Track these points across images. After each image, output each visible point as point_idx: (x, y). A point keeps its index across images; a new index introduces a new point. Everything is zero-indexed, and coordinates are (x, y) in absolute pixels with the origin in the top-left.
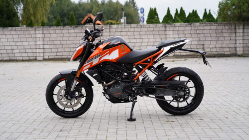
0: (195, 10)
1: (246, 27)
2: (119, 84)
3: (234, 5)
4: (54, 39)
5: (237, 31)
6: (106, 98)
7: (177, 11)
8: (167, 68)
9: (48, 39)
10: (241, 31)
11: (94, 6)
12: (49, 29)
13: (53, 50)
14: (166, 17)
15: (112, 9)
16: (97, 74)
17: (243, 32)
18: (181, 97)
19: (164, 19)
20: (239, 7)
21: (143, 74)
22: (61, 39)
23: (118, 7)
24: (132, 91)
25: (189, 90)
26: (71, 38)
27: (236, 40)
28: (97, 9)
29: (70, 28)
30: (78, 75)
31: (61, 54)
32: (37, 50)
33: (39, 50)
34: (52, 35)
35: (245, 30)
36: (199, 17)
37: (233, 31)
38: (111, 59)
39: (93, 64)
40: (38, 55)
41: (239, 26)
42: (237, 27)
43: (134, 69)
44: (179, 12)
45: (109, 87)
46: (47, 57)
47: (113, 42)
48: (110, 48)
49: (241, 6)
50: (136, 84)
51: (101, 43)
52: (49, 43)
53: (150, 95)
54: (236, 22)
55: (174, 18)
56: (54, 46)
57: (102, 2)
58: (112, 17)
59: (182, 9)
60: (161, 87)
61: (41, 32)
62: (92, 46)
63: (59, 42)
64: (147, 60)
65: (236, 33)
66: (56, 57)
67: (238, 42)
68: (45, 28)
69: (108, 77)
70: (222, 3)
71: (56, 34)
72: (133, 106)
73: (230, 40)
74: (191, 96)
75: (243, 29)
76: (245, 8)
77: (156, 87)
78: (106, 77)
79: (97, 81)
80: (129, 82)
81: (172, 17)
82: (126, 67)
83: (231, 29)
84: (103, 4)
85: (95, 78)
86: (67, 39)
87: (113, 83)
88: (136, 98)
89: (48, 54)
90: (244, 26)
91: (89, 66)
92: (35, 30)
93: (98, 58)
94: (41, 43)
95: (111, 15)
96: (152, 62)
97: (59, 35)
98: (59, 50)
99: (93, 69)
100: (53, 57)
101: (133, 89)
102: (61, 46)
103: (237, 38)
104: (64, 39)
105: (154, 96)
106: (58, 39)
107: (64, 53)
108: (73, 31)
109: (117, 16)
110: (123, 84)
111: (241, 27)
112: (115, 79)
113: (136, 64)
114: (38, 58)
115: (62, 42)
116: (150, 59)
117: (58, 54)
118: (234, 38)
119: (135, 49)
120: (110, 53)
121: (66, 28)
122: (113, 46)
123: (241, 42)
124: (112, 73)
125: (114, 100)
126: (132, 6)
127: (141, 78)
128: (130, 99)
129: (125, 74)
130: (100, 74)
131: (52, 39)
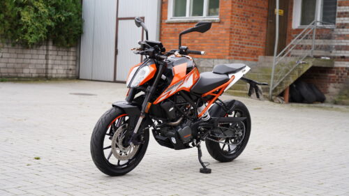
16: (173, 108)
30: (147, 110)
91: (165, 97)
93: (178, 86)
113: (207, 94)
128: (195, 142)
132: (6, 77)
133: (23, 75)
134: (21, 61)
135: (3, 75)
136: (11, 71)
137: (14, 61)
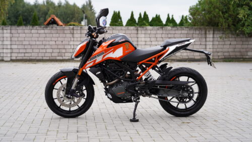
0: (158, 15)
1: (216, 32)
2: (122, 83)
3: (204, 10)
4: (23, 39)
5: (208, 36)
6: (108, 97)
7: (140, 15)
8: (171, 68)
9: (16, 39)
10: (211, 36)
11: (50, 8)
12: (17, 28)
13: (21, 51)
14: (129, 21)
15: (69, 12)
16: (100, 72)
17: (213, 37)
18: (186, 98)
19: (127, 23)
20: (210, 12)
21: (147, 74)
22: (30, 39)
23: (76, 9)
24: (135, 90)
25: (191, 88)
26: (40, 39)
27: (206, 45)
28: (53, 10)
29: (39, 28)
30: (79, 73)
31: (30, 55)
32: (5, 50)
33: (7, 50)
34: (21, 35)
35: (215, 36)
36: (162, 22)
37: (204, 36)
38: (115, 57)
39: (97, 62)
40: (5, 55)
41: (209, 31)
42: (207, 32)
43: (138, 68)
44: (142, 17)
45: (111, 86)
46: (14, 58)
47: (117, 40)
48: (114, 45)
49: (212, 11)
50: (139, 84)
51: (104, 40)
52: (17, 43)
53: (153, 96)
54: (207, 27)
55: (137, 22)
56: (23, 47)
57: (58, 4)
58: (68, 19)
59: (145, 13)
60: (165, 87)
61: (9, 31)
62: (95, 43)
63: (27, 43)
64: (151, 59)
65: (206, 38)
66: (25, 58)
67: (208, 47)
68: (13, 27)
69: (111, 76)
70: (193, 8)
71: (25, 34)
72: (136, 106)
73: (201, 44)
74: (196, 93)
75: (213, 34)
76: (215, 14)
77: (160, 87)
78: (109, 75)
79: (100, 80)
80: (132, 82)
81: (136, 21)
82: (129, 66)
83: (201, 34)
84: (60, 6)
85: (97, 76)
86: (36, 39)
87: (116, 82)
88: (139, 99)
89: (16, 55)
90: (214, 31)
91: (91, 64)
92: (3, 29)
93: (102, 56)
94: (9, 43)
95: (68, 17)
96: (156, 61)
97: (27, 35)
98: (28, 51)
99: (96, 67)
100: (21, 58)
101: (137, 89)
102: (29, 47)
103: (208, 43)
104: (33, 39)
105: (157, 97)
106: (26, 39)
107: (33, 54)
108: (42, 31)
109: (74, 19)
110: (126, 84)
111: (212, 32)
112: (118, 78)
113: (140, 63)
114: (5, 59)
115: (31, 43)
116: (155, 58)
117: (26, 55)
118: (204, 43)
119: (139, 48)
120: (114, 51)
121: (35, 28)
122: (118, 43)
123: (211, 47)
124: (115, 72)
125: (116, 99)
126: (89, 9)
127: (144, 78)
128: (133, 99)
129: (128, 73)
130: (103, 72)
131: (20, 39)
132: (233, 58)
133: (247, 57)
134: (246, 46)
135: (232, 57)
136: (238, 54)
137: (240, 46)
